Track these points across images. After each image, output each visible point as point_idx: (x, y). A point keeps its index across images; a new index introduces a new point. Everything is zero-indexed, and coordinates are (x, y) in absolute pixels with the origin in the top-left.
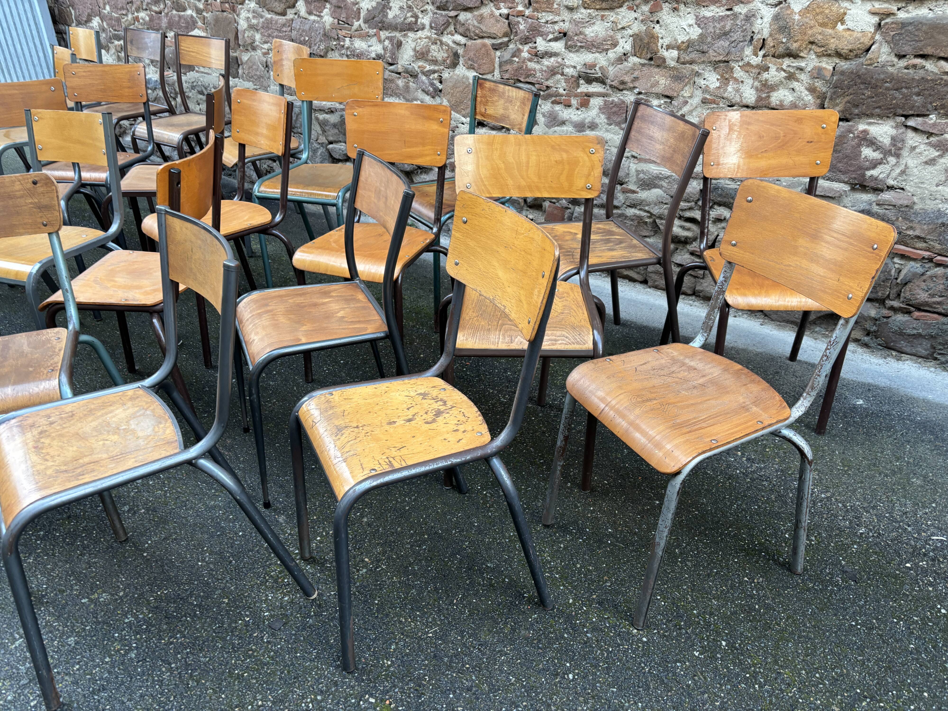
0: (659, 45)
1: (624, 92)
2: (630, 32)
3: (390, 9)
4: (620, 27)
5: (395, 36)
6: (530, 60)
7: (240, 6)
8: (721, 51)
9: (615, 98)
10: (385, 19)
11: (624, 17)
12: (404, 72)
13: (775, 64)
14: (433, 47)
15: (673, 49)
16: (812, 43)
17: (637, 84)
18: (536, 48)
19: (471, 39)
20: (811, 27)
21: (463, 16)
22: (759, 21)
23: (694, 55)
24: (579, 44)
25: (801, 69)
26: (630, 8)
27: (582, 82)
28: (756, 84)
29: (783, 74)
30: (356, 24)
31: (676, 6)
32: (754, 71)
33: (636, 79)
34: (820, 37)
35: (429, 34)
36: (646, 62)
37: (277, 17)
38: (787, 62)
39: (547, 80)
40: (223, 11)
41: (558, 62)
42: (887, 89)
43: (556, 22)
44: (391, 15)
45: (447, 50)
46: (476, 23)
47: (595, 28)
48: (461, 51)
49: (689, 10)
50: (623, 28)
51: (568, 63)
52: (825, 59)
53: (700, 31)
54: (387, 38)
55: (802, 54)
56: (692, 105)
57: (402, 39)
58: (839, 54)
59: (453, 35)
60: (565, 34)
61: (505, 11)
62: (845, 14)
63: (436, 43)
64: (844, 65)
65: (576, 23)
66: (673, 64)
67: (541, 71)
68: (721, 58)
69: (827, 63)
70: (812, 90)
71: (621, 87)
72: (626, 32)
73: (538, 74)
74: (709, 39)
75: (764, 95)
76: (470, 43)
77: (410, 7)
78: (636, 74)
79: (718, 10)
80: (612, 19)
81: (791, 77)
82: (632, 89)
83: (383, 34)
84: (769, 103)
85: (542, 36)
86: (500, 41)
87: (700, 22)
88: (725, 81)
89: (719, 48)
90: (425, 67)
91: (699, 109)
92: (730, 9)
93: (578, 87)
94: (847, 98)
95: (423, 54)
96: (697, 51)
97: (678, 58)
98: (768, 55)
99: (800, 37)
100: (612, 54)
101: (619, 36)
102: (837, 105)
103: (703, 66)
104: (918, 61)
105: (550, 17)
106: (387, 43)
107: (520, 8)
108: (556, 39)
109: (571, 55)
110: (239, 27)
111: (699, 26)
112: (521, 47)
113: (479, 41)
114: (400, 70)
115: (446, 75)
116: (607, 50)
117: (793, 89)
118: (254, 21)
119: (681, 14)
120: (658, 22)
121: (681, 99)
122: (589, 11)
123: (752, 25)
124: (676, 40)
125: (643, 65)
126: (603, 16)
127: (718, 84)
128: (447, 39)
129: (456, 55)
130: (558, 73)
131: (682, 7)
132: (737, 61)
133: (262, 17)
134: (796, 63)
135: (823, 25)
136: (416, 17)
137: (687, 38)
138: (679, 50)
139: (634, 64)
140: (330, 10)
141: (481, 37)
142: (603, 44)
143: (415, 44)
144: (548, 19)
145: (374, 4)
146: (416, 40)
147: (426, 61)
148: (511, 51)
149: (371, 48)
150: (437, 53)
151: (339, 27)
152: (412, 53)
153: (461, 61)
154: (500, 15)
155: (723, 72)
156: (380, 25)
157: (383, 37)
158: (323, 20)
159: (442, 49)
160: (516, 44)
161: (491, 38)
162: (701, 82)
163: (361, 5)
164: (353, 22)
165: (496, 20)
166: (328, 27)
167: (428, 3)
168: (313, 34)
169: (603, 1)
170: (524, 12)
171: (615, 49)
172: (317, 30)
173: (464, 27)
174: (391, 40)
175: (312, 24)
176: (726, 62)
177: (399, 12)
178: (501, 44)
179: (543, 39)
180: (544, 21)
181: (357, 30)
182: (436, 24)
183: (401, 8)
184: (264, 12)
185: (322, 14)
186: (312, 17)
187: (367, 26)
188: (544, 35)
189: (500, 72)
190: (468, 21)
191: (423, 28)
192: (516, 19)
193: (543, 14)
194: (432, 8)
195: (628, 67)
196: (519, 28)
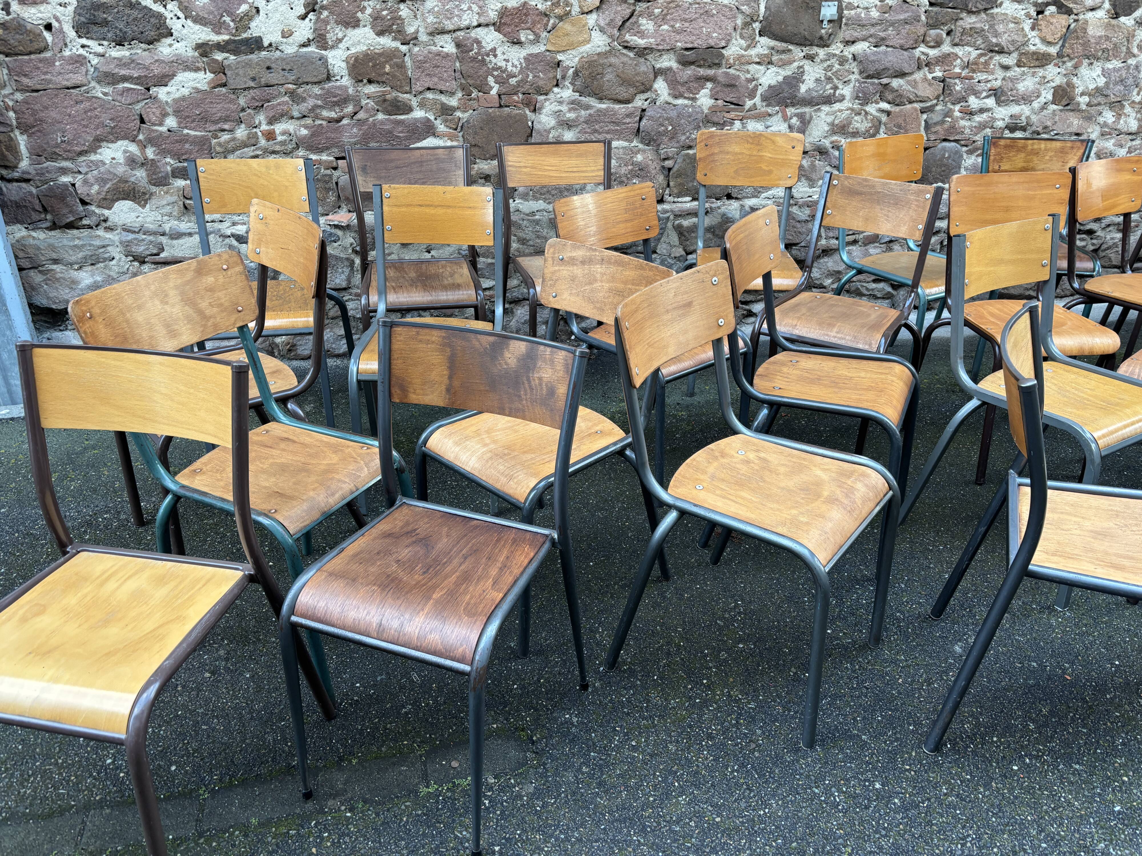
0: (1076, 93)
1: (1042, 136)
2: (1053, 85)
4: (1046, 80)
5: (805, 113)
6: (962, 119)
7: (542, 97)
8: (1118, 94)
10: (798, 94)
11: (1050, 72)
12: (814, 150)
14: (856, 118)
15: (1086, 95)
17: (1055, 127)
18: (969, 106)
19: (897, 105)
21: (896, 83)
23: (1100, 99)
24: (1012, 98)
26: (1056, 65)
30: (749, 104)
31: (1092, 61)
32: (1137, 106)
33: (1055, 123)
35: (851, 105)
36: (1062, 108)
37: (617, 106)
39: (976, 135)
40: (501, 106)
41: (990, 117)
43: (989, 81)
44: (803, 88)
45: (872, 120)
46: (910, 89)
47: (1026, 83)
49: (1099, 64)
50: (1048, 82)
51: (997, 117)
53: (1105, 80)
54: (796, 115)
57: (813, 114)
59: (878, 103)
60: (996, 91)
61: (939, 74)
63: (860, 114)
65: (1011, 80)
66: (1084, 107)
67: (971, 128)
68: (1119, 99)
71: (1041, 132)
72: (1049, 85)
73: (967, 131)
74: (1111, 86)
76: (897, 109)
77: (829, 79)
78: (1056, 118)
79: (1117, 63)
80: (1040, 74)
83: (790, 111)
85: (975, 94)
86: (929, 104)
87: (1105, 73)
88: (1119, 116)
89: (1117, 91)
90: (841, 141)
91: (1098, 141)
92: (1126, 62)
95: (843, 127)
96: (1103, 95)
97: (1088, 102)
100: (1036, 105)
101: (1043, 88)
103: (1103, 107)
105: (984, 77)
106: (794, 121)
107: (957, 70)
108: (988, 97)
109: (1000, 109)
110: (537, 126)
111: (1104, 76)
112: (952, 107)
113: (909, 106)
114: (807, 149)
116: (1032, 101)
118: (572, 115)
119: (1093, 67)
120: (1077, 75)
122: (1023, 69)
124: (1088, 88)
125: (1061, 111)
126: (1034, 72)
127: (1114, 119)
128: (872, 109)
129: (879, 124)
130: (988, 127)
131: (1096, 62)
132: (1128, 100)
133: (587, 107)
136: (836, 88)
137: (1095, 86)
138: (1089, 95)
139: (1054, 111)
140: (711, 90)
141: (911, 102)
142: (1031, 97)
143: (833, 117)
144: (980, 78)
145: (780, 78)
146: (834, 113)
147: (844, 134)
148: (942, 112)
149: (770, 129)
150: (860, 124)
151: (725, 109)
152: (827, 128)
153: (882, 129)
154: (933, 78)
155: (1117, 109)
156: (788, 101)
157: (789, 114)
158: (699, 103)
159: (866, 119)
160: (946, 106)
161: (921, 101)
162: (1101, 120)
163: (760, 81)
164: (745, 102)
165: (929, 84)
166: (706, 111)
167: (853, 73)
168: (683, 121)
169: (1037, 59)
170: (961, 73)
171: (1038, 100)
172: (690, 117)
173: (895, 94)
174: (801, 116)
175: (684, 109)
176: (1119, 102)
177: (815, 85)
178: (931, 106)
179: (977, 97)
180: (977, 80)
181: (749, 110)
182: (865, 94)
183: (817, 80)
184: (592, 102)
185: (697, 96)
186: (680, 102)
187: (764, 104)
188: (976, 94)
189: (927, 135)
190: (901, 87)
191: (842, 99)
192: (953, 81)
193: (979, 74)
194: (859, 77)
195: (1049, 114)
196: (955, 89)
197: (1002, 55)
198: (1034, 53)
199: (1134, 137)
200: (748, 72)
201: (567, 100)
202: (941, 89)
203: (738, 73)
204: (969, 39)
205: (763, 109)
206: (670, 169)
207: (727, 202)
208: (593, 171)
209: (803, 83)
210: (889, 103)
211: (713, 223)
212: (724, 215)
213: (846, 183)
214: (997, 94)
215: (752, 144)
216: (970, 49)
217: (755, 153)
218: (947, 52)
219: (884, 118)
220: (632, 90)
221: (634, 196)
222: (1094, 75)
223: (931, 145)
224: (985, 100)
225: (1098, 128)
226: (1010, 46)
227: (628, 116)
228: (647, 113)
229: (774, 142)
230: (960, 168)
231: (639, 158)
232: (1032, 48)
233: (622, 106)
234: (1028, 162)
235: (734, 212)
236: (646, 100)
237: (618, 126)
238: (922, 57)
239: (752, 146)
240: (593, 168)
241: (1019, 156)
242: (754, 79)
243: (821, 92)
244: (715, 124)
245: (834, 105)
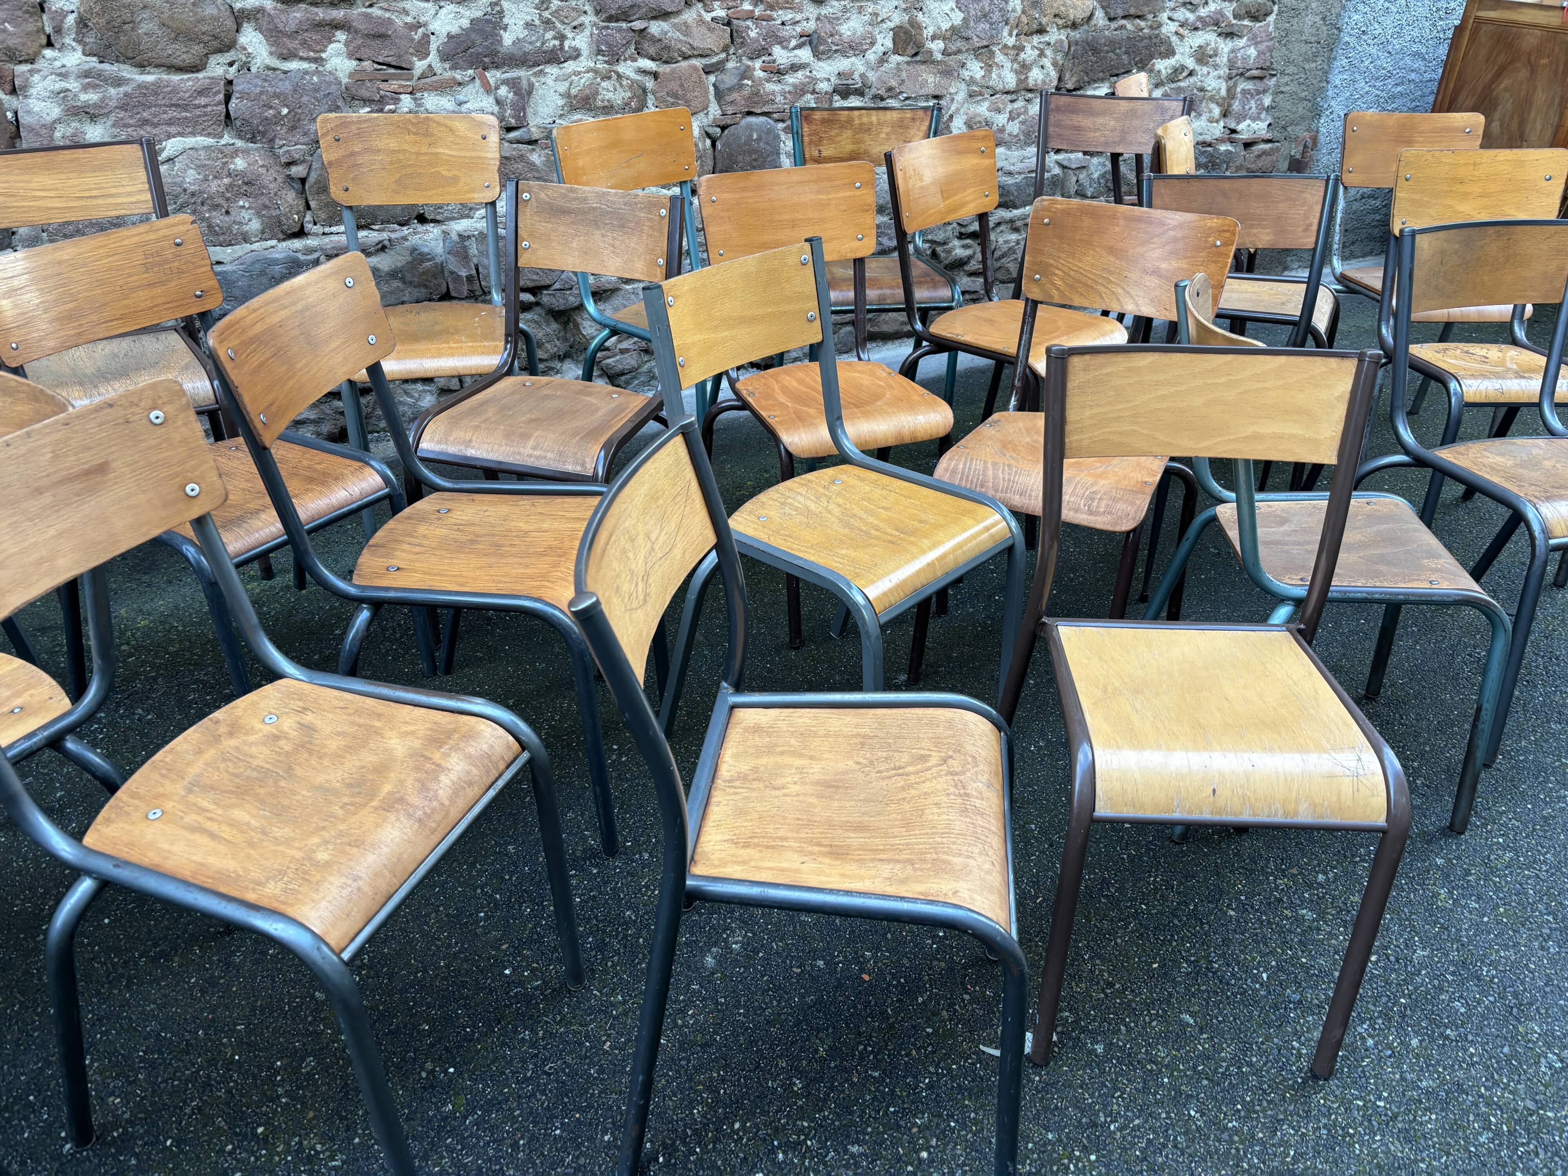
0: (925, 36)
1: (888, 101)
2: (892, 25)
3: (505, 28)
4: (880, 19)
5: (519, 78)
6: (768, 81)
7: (24, 68)
8: (982, 35)
10: (500, 49)
11: (883, 7)
13: (1029, 43)
14: (604, 84)
15: (938, 39)
17: (903, 89)
18: (774, 61)
19: (666, 62)
21: (656, 28)
23: (959, 44)
24: (834, 48)
25: (1049, 44)
27: (837, 96)
28: (1015, 66)
29: (1036, 52)
30: (420, 66)
32: (1011, 52)
33: (903, 82)
34: (1062, 9)
35: (592, 65)
36: (909, 59)
37: (176, 78)
38: (1036, 39)
41: (807, 77)
42: (1107, 52)
43: (798, 22)
44: (508, 39)
45: (630, 87)
46: (680, 37)
47: (851, 24)
50: (883, 21)
51: (818, 76)
52: (1063, 31)
53: (962, 15)
54: (505, 82)
55: (1048, 29)
56: (958, 101)
57: (533, 79)
58: (1074, 26)
59: (635, 60)
60: (810, 37)
61: (721, 13)
63: (609, 78)
64: (1076, 35)
65: (828, 20)
66: (939, 57)
67: (783, 93)
68: (985, 43)
69: (1064, 35)
70: (1055, 64)
71: (886, 95)
72: (885, 26)
73: (779, 98)
74: (972, 24)
75: (1022, 78)
76: (665, 69)
77: (547, 23)
78: (903, 75)
80: (870, 10)
81: (1042, 54)
82: (896, 96)
83: (493, 76)
84: (1028, 85)
85: (780, 43)
86: (714, 60)
87: (961, 4)
88: (989, 67)
89: (981, 32)
94: (1080, 67)
95: (587, 99)
96: (962, 38)
97: (944, 49)
98: (1022, 34)
99: (1049, 11)
100: (871, 56)
101: (877, 31)
102: (1073, 76)
103: (966, 55)
104: (1123, 22)
105: (788, 16)
106: (503, 91)
107: (747, 7)
108: (799, 46)
109: (821, 64)
110: (25, 119)
111: (960, 9)
112: (750, 63)
113: (684, 64)
114: (535, 136)
116: (865, 51)
117: (1042, 67)
118: (91, 97)
120: (921, 9)
121: (948, 97)
122: (843, 2)
123: (1007, 2)
124: (940, 28)
125: (908, 63)
126: (860, 7)
127: (982, 73)
128: (626, 68)
129: (643, 92)
130: (808, 92)
132: (998, 44)
133: (118, 82)
134: (1044, 39)
136: (562, 37)
137: (949, 25)
138: (944, 39)
139: (898, 64)
140: (347, 44)
141: (686, 58)
142: (862, 44)
143: (567, 84)
144: (785, 18)
145: (465, 23)
146: (567, 77)
147: (590, 110)
148: (736, 72)
149: (466, 106)
150: (610, 93)
151: (379, 75)
152: (561, 102)
153: (651, 100)
154: (712, 19)
155: (985, 58)
156: (486, 60)
157: (492, 81)
158: (329, 67)
159: (621, 85)
160: (740, 61)
161: (701, 56)
162: (966, 74)
163: (431, 28)
164: (412, 63)
165: (709, 29)
166: (345, 80)
167: (585, 12)
168: (305, 99)
170: (753, 12)
171: (874, 49)
172: (317, 90)
173: (658, 45)
174: (513, 84)
175: (302, 78)
176: (987, 47)
177: (526, 32)
178: (718, 63)
179: (784, 48)
180: (779, 22)
181: (422, 77)
182: (610, 46)
183: (528, 25)
184: (127, 71)
185: (324, 55)
186: (294, 65)
187: (447, 66)
188: (782, 42)
189: (720, 106)
190: (666, 33)
191: (576, 55)
192: (743, 24)
193: (780, 12)
194: (594, 19)
195: (891, 69)
196: (748, 35)
199: (1014, 97)
200: (406, 12)
201: (75, 70)
202: (728, 35)
203: (387, 15)
205: (448, 74)
206: (303, 181)
207: (421, 228)
208: (129, 194)
209: (505, 30)
210: (653, 59)
211: (399, 265)
212: (414, 250)
213: (543, 196)
214: (810, 40)
215: (416, 134)
217: (424, 149)
219: (650, 84)
220: (197, 49)
221: (158, 241)
222: (946, 8)
223: (729, 122)
224: (797, 52)
225: (963, 86)
227: (201, 92)
228: (236, 88)
229: (451, 130)
230: (778, 154)
231: (240, 163)
233: (185, 77)
234: (858, 143)
235: (433, 243)
236: (231, 64)
237: (187, 111)
239: (418, 138)
240: (129, 189)
241: (845, 136)
242: (419, 25)
243: (538, 44)
244: (366, 101)
245: (565, 65)
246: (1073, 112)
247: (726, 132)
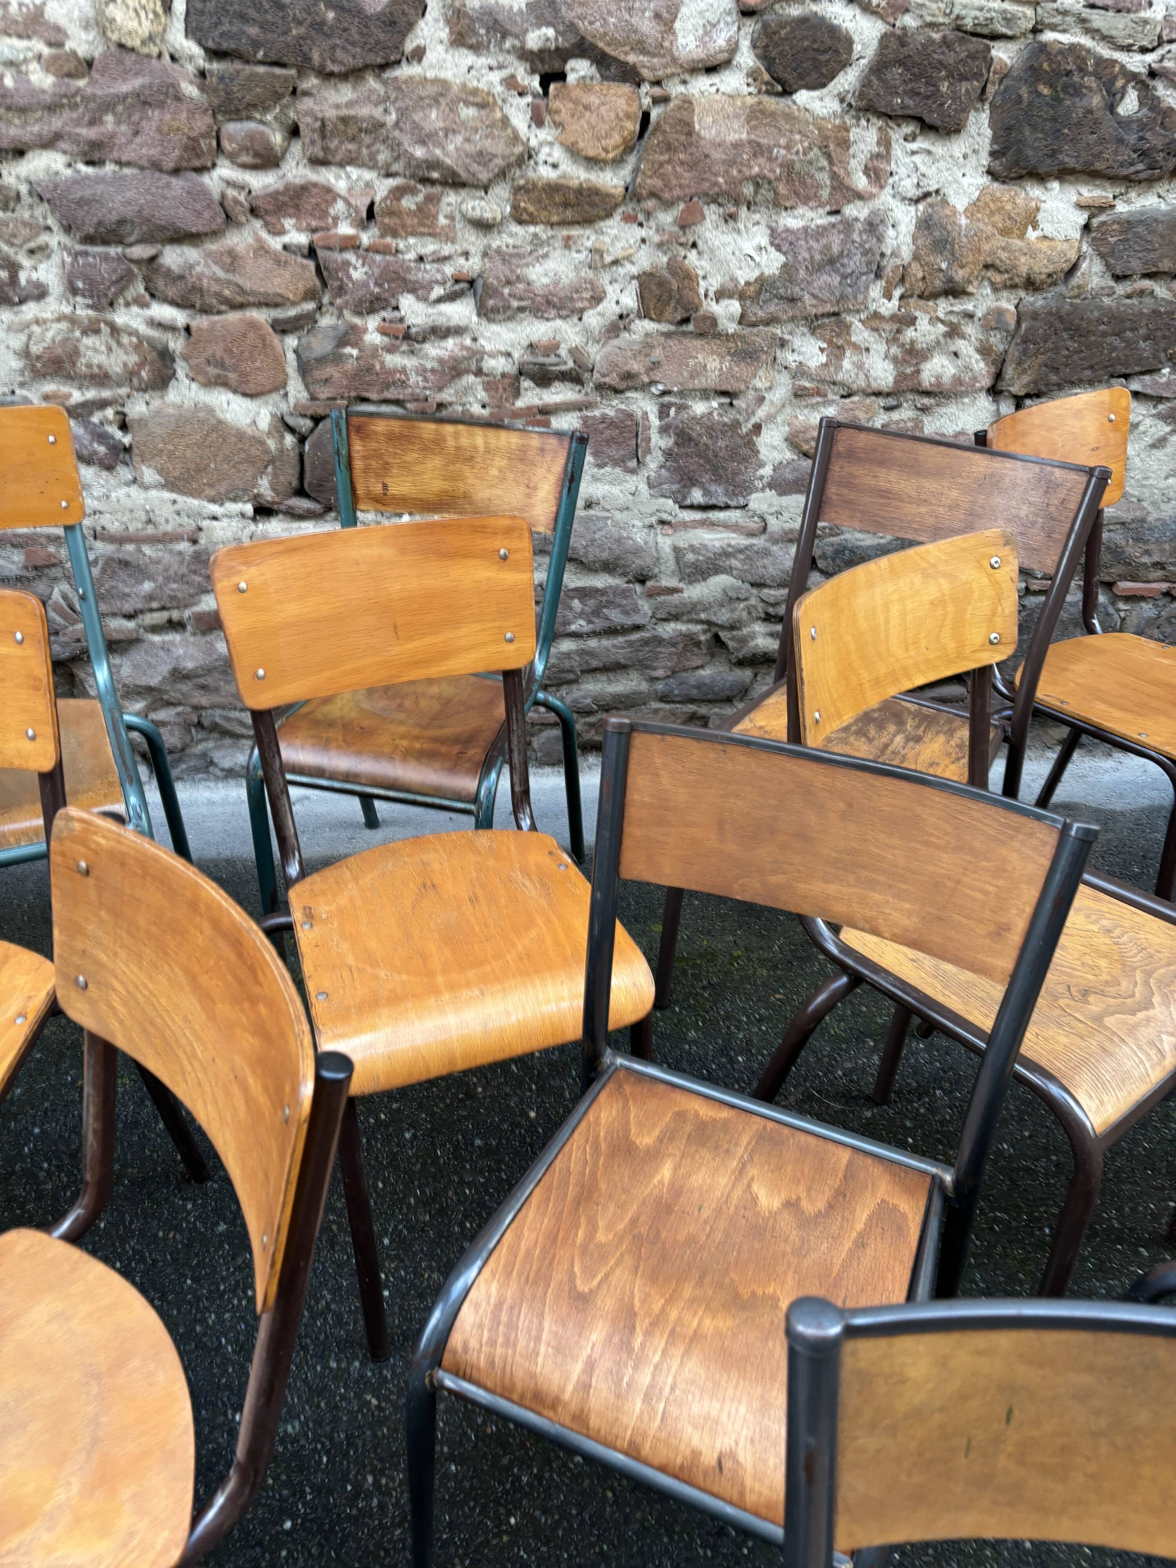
0: (702, 291)
1: (629, 394)
2: (634, 270)
4: (608, 259)
6: (391, 350)
8: (825, 295)
9: (610, 408)
11: (616, 238)
13: (926, 312)
14: (89, 341)
15: (730, 297)
16: (987, 267)
17: (657, 375)
18: (401, 320)
19: (206, 310)
20: (987, 238)
21: (176, 257)
22: (891, 232)
23: (774, 307)
24: (515, 304)
25: (970, 316)
26: (629, 219)
27: (526, 383)
28: (894, 350)
29: (942, 328)
31: (733, 209)
32: (887, 327)
33: (656, 365)
34: (1004, 255)
35: (67, 309)
36: (672, 328)
38: (943, 307)
39: (440, 389)
41: (464, 348)
42: (1104, 334)
43: (446, 259)
45: (137, 348)
46: (220, 273)
47: (550, 265)
48: (176, 344)
49: (757, 217)
50: (616, 262)
51: (488, 347)
52: (1005, 294)
53: (782, 259)
55: (970, 289)
56: (772, 402)
58: (1031, 285)
59: (144, 305)
60: (471, 283)
61: (300, 238)
62: (1038, 209)
63: (97, 331)
64: (1035, 301)
65: (504, 256)
66: (732, 328)
67: (422, 371)
68: (829, 308)
69: (1009, 300)
70: (984, 351)
71: (622, 385)
72: (621, 271)
73: (414, 380)
74: (802, 273)
75: (909, 371)
76: (201, 322)
78: (658, 354)
79: (810, 214)
80: (589, 244)
81: (954, 332)
82: (644, 388)
84: (920, 384)
85: (413, 291)
86: (292, 312)
87: (780, 240)
88: (836, 351)
89: (821, 288)
90: (69, 395)
91: (788, 410)
92: (837, 212)
93: (517, 394)
94: (1041, 358)
95: (58, 361)
96: (781, 298)
97: (742, 316)
98: (911, 296)
99: (971, 258)
100: (593, 319)
101: (604, 279)
102: (1024, 372)
103: (790, 326)
104: (1147, 284)
105: (429, 247)
107: (345, 229)
108: (451, 297)
109: (495, 328)
111: (778, 248)
112: (357, 321)
113: (233, 316)
115: (137, 408)
116: (582, 311)
117: (956, 354)
119: (741, 226)
120: (694, 245)
121: (751, 394)
122: (532, 229)
123: (880, 239)
124: (734, 279)
125: (668, 335)
126: (568, 238)
127: (823, 359)
128: (129, 317)
129: (165, 356)
130: (467, 371)
131: (743, 212)
132: (858, 311)
134: (960, 306)
135: (1005, 232)
136: (13, 267)
137: (756, 274)
138: (742, 297)
139: (647, 335)
141: (233, 306)
142: (572, 299)
143: (23, 338)
144: (420, 251)
146: (26, 327)
147: (69, 377)
148: (333, 333)
150: (102, 354)
152: (17, 363)
153: (181, 369)
154: (285, 247)
155: (829, 333)
159: (119, 343)
160: (340, 315)
161: (267, 305)
162: (788, 358)
165: (278, 262)
167: (48, 229)
169: (566, 205)
170: (356, 238)
171: (600, 308)
173: (182, 284)
176: (836, 314)
178: (301, 317)
179: (418, 298)
180: (410, 256)
182: (93, 282)
188: (418, 289)
189: (306, 386)
190: (191, 267)
191: (40, 293)
192: (338, 257)
193: (412, 241)
194: (65, 240)
195: (633, 342)
196: (350, 277)
197: (463, 193)
198: (553, 188)
199: (891, 402)
202: (314, 275)
204: (351, 146)
210: (178, 306)
214: (471, 288)
216: (369, 175)
218: (298, 181)
222: (748, 246)
223: (325, 411)
224: (445, 307)
225: (783, 378)
226: (475, 167)
232: (546, 173)
238: (231, 193)
241: (431, 463)
245: (24, 308)
246: (881, 463)
247: (321, 425)
